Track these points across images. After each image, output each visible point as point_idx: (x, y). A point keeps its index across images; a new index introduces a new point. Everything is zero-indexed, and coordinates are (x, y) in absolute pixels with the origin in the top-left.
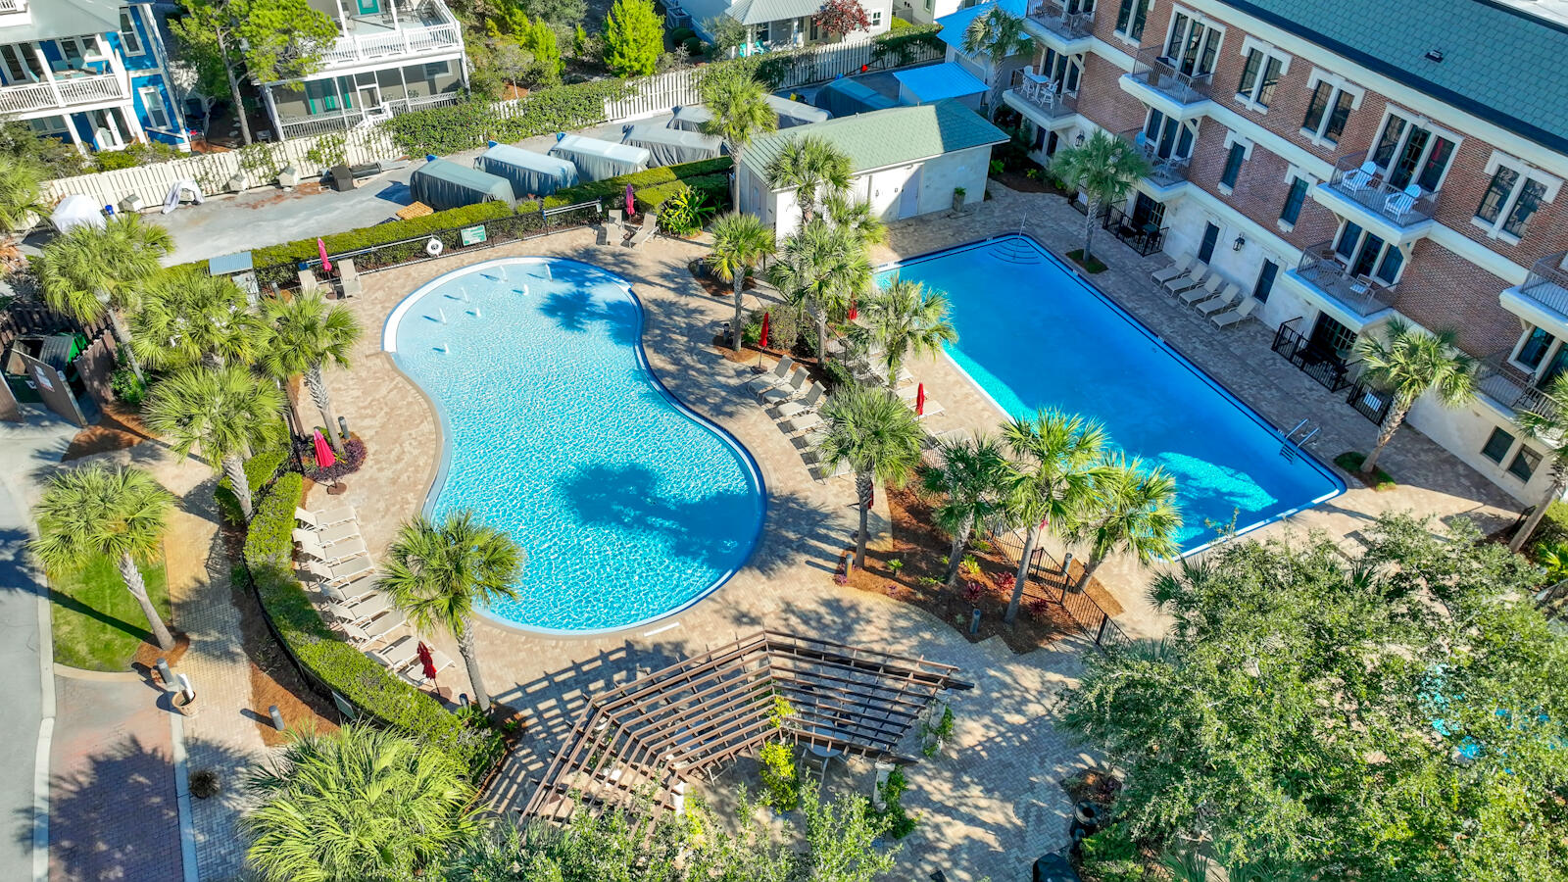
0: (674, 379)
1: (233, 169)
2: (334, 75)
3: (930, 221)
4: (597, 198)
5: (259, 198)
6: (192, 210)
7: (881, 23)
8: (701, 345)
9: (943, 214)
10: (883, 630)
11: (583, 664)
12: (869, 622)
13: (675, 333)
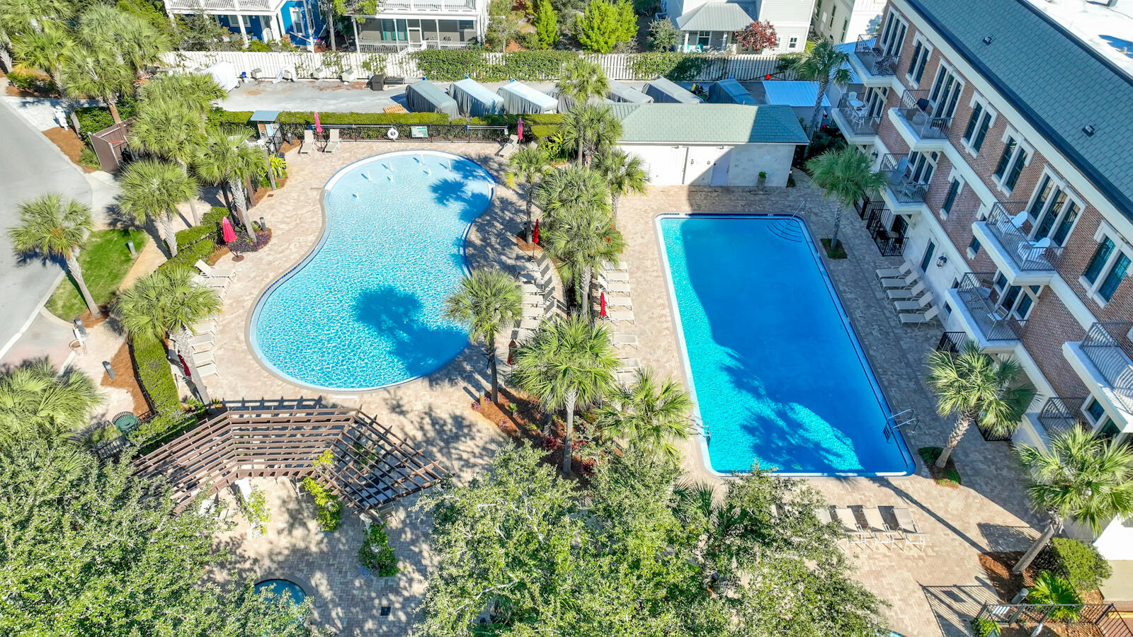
0: (475, 250)
1: (318, 64)
2: (395, 17)
3: (733, 192)
4: (505, 124)
5: (327, 84)
6: (289, 84)
7: (797, 46)
8: (509, 234)
9: (747, 189)
10: (478, 446)
11: (286, 401)
12: (473, 439)
13: (498, 221)
